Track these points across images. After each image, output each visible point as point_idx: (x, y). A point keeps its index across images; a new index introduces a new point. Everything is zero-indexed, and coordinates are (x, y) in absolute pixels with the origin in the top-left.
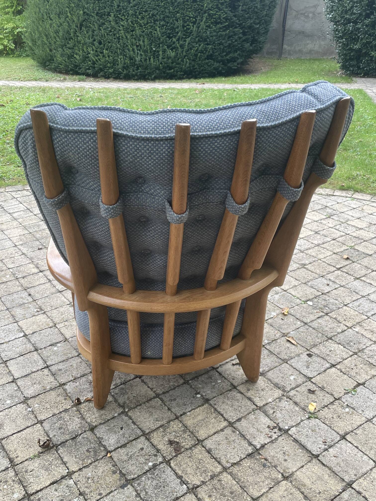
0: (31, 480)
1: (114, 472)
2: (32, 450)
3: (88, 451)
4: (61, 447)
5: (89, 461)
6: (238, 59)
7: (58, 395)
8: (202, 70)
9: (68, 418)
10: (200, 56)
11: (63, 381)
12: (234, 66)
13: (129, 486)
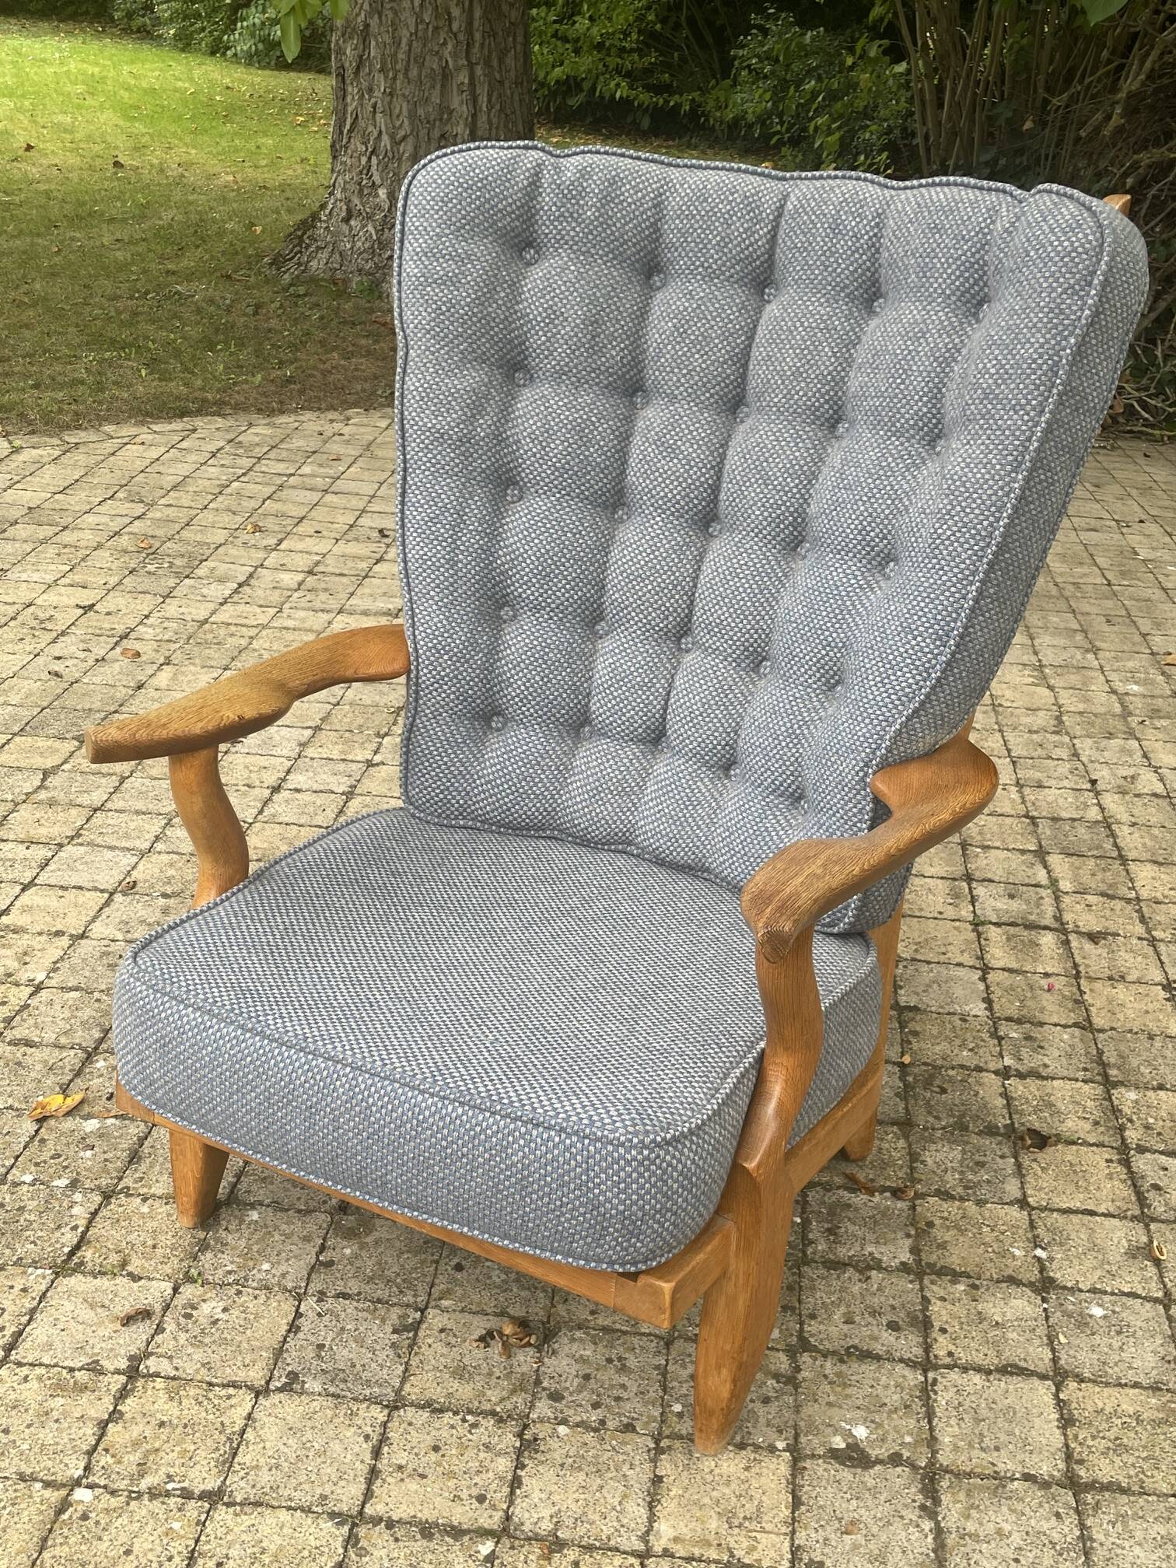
0: (1090, 1104)
1: (915, 1033)
2: (1069, 1158)
3: (944, 1091)
4: (998, 1127)
5: (951, 1072)
7: (943, 1246)
9: (948, 1177)
13: (903, 1004)
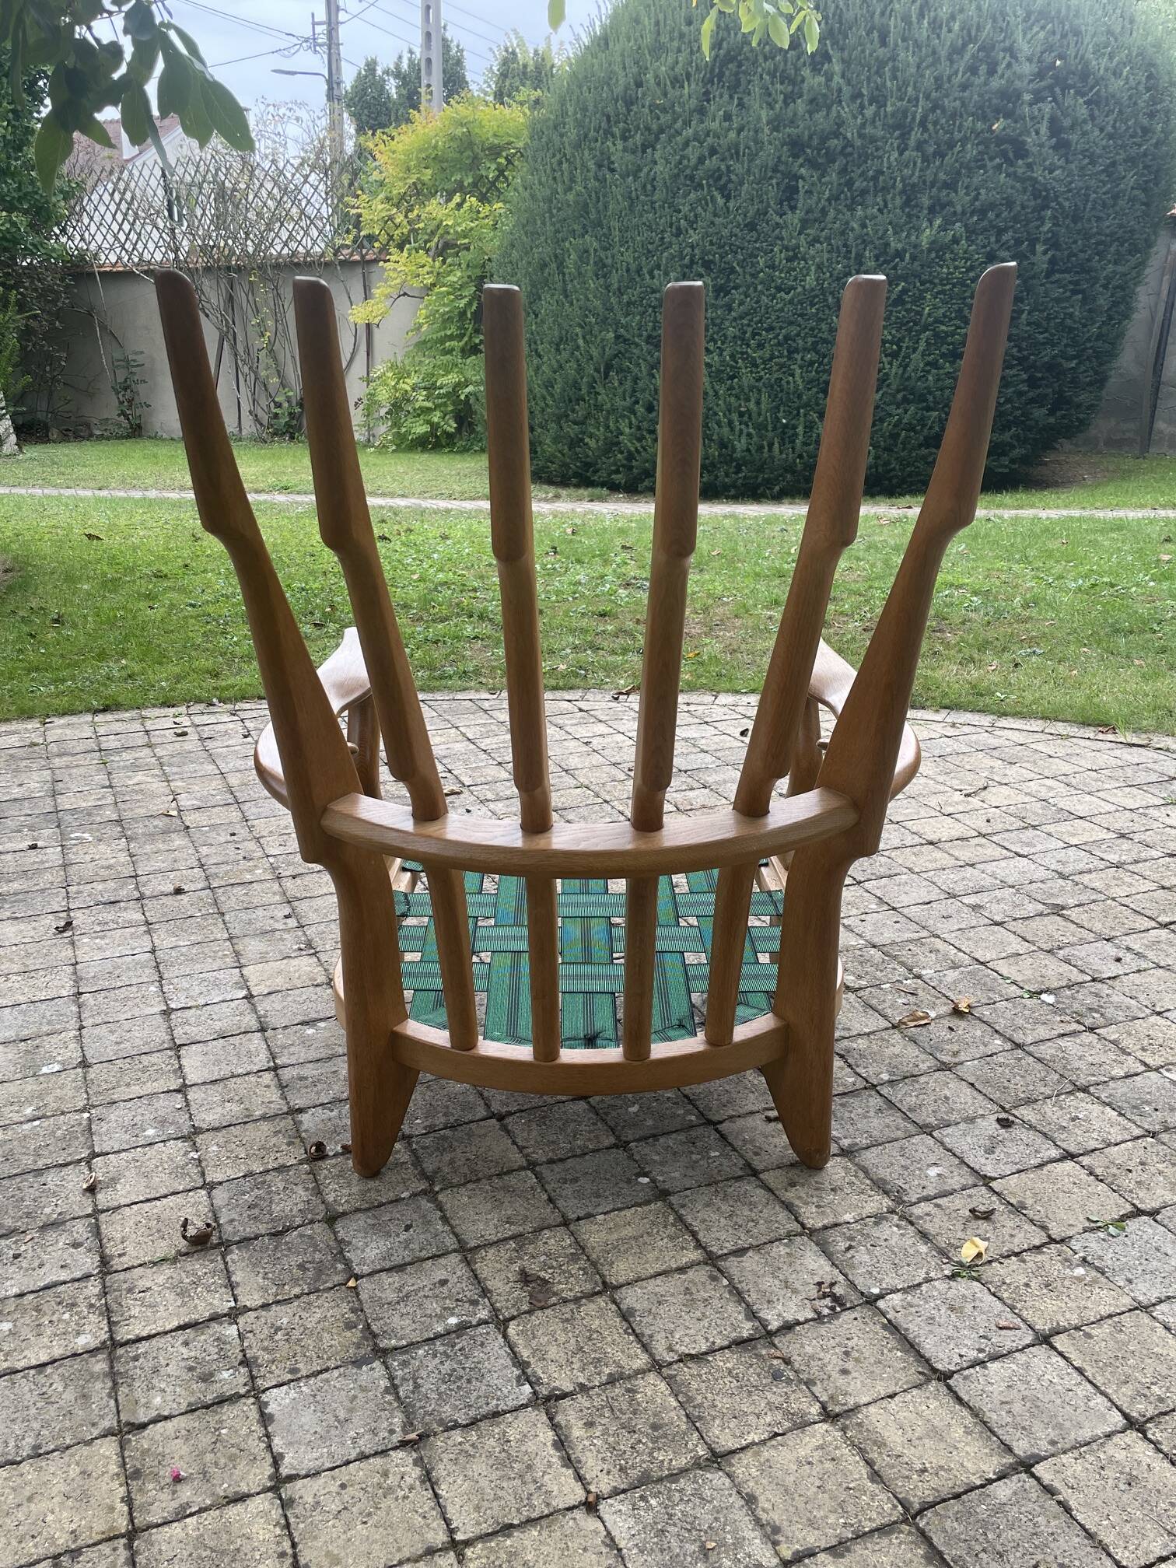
0: (135, 1311)
1: (350, 1326)
2: (163, 1244)
3: (301, 1267)
4: (239, 1249)
5: (297, 1291)
6: (1013, 447)
7: (276, 1133)
8: (910, 475)
9: (281, 1185)
10: (907, 437)
11: (298, 1102)
12: (1002, 466)
13: (377, 1364)
